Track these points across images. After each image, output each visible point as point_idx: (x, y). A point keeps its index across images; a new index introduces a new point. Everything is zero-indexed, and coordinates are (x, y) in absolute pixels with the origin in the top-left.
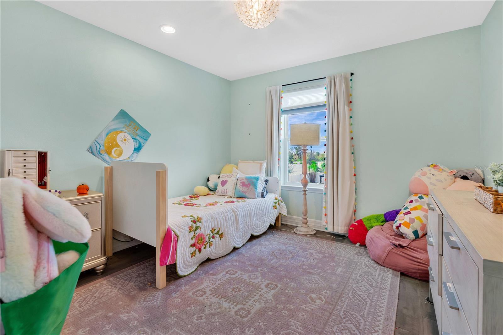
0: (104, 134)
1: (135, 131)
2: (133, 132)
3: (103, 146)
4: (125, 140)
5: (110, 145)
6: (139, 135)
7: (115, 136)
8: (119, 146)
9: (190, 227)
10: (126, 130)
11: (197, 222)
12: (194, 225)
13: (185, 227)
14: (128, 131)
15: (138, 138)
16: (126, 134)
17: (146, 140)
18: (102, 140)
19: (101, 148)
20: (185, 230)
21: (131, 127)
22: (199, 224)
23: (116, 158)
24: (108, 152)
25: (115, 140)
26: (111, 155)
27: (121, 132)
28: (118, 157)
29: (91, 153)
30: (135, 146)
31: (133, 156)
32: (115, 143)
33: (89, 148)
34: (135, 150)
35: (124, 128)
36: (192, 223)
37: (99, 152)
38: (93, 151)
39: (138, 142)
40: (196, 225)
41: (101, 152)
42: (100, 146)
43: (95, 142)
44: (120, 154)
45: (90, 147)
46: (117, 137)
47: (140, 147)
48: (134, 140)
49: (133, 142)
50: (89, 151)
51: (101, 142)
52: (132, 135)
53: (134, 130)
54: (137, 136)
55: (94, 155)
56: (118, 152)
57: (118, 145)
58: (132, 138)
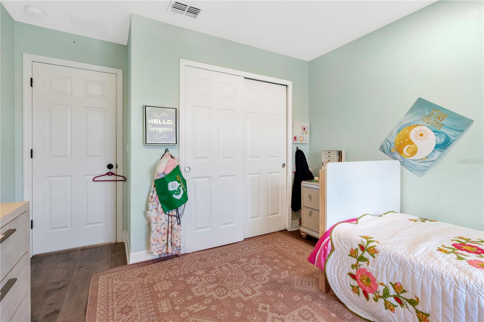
0: (395, 132)
1: (439, 121)
2: (435, 123)
3: (394, 144)
4: (421, 135)
5: (402, 142)
6: (445, 125)
7: (407, 131)
8: (413, 143)
9: (353, 249)
10: (424, 122)
11: (366, 252)
12: (360, 252)
13: (346, 245)
14: (427, 123)
15: (443, 130)
16: (424, 128)
17: (460, 131)
18: (393, 138)
19: (391, 146)
20: (344, 248)
21: (433, 116)
22: (368, 256)
23: (408, 157)
24: (399, 150)
25: (407, 136)
26: (403, 154)
27: (417, 125)
28: (411, 156)
29: (383, 151)
30: (437, 141)
31: (433, 155)
32: (407, 140)
33: (380, 147)
34: (437, 146)
35: (421, 120)
36: (358, 247)
37: (390, 151)
38: (384, 149)
39: (443, 134)
40: (363, 254)
41: (391, 151)
42: (391, 144)
43: (386, 141)
44: (415, 152)
45: (382, 146)
46: (410, 133)
47: (447, 143)
48: (437, 134)
49: (434, 135)
50: (381, 150)
51: (392, 140)
52: (434, 128)
53: (437, 120)
54: (441, 127)
55: (386, 154)
56: (411, 150)
57: (411, 142)
58: (433, 132)
